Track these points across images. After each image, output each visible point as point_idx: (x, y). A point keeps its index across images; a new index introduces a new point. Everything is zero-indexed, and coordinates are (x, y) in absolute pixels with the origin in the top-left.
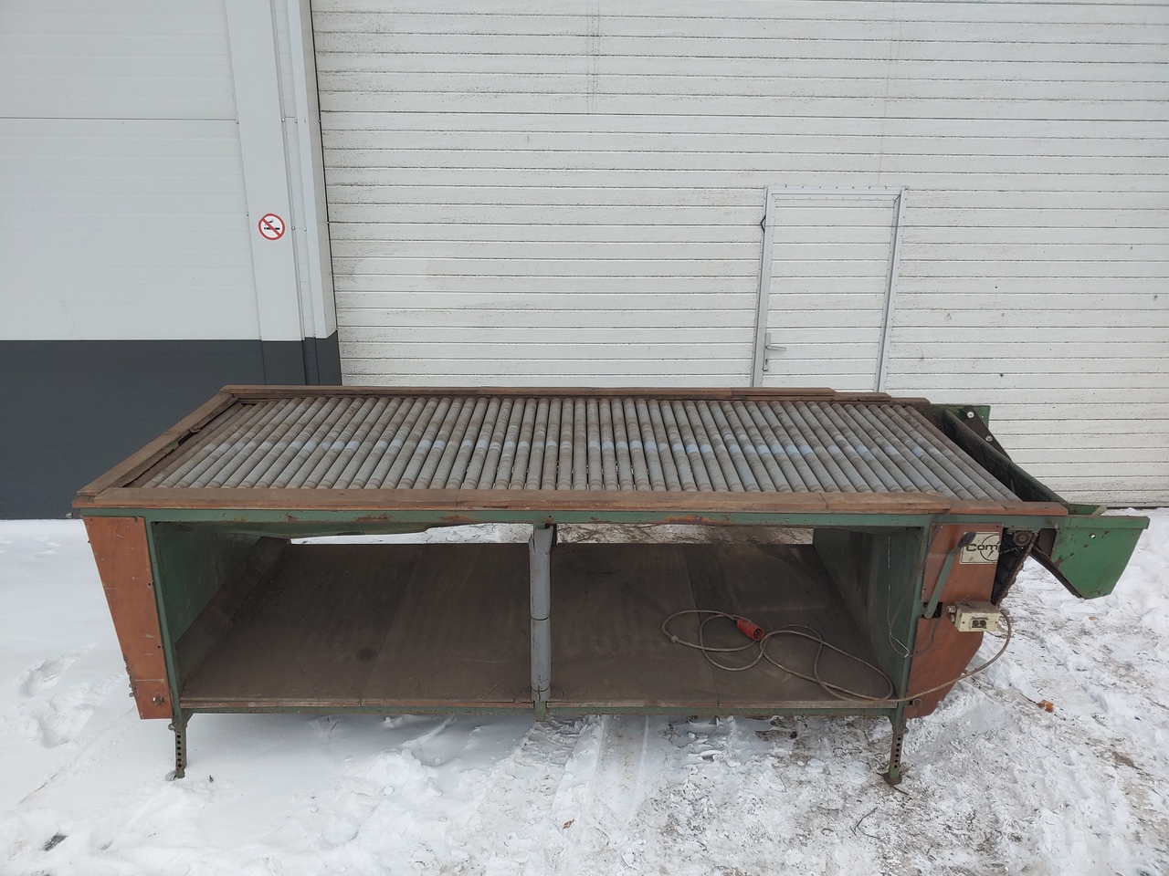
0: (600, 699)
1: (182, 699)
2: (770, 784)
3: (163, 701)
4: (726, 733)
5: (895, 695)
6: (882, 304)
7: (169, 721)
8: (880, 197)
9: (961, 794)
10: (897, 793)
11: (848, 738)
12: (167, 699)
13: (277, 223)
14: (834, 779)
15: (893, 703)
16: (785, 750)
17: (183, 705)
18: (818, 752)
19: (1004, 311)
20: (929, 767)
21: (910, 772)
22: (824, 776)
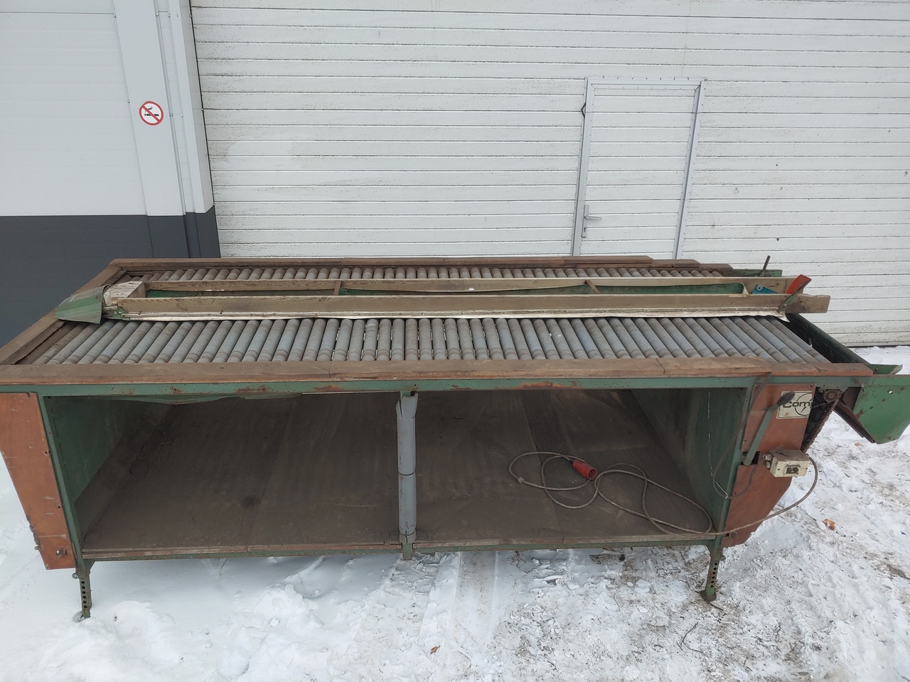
0: (460, 539)
1: (84, 551)
2: (606, 604)
3: (66, 553)
4: (565, 560)
5: (715, 529)
6: (682, 180)
7: (73, 570)
8: (683, 87)
9: (767, 608)
10: (713, 610)
11: (668, 559)
12: (70, 552)
13: (155, 110)
14: (659, 598)
15: (712, 535)
16: (616, 572)
17: (85, 556)
18: (644, 573)
19: (782, 186)
20: (738, 584)
21: (723, 589)
22: (651, 595)
